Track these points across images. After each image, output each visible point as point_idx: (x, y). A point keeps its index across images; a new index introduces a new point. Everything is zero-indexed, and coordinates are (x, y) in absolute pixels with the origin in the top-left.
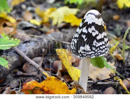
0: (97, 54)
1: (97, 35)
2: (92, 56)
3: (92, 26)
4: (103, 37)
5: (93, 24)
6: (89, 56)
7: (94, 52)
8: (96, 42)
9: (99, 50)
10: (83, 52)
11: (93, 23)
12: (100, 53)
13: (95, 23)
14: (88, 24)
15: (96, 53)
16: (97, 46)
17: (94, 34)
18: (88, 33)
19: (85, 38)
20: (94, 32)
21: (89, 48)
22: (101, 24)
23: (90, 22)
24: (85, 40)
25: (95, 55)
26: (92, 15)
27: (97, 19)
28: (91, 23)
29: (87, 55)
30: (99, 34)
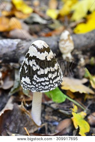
0: (39, 89)
1: (37, 70)
2: (32, 90)
3: (33, 60)
4: (46, 73)
5: (34, 57)
6: (30, 89)
8: (37, 77)
9: (40, 86)
10: (24, 83)
12: (41, 89)
13: (36, 57)
14: (30, 56)
15: (36, 87)
16: (38, 81)
17: (34, 69)
18: (29, 65)
19: (27, 70)
20: (35, 66)
21: (30, 81)
24: (26, 72)
25: (36, 90)
26: (34, 47)
27: (39, 53)
28: (32, 56)
29: (28, 87)
30: (41, 69)
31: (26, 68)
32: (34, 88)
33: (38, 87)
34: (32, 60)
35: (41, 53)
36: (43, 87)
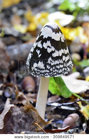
0: (53, 73)
1: (53, 52)
2: (46, 75)
3: (48, 41)
4: (60, 55)
5: (49, 39)
6: (43, 75)
7: (48, 71)
8: (51, 60)
9: (54, 70)
10: (36, 70)
11: (49, 37)
12: (55, 73)
13: (51, 37)
14: (44, 38)
15: (50, 72)
16: (52, 64)
17: (49, 51)
18: (43, 48)
19: (39, 54)
20: (50, 47)
22: (59, 40)
23: (45, 36)
24: (39, 56)
25: (50, 75)
26: (49, 28)
27: (54, 33)
28: (46, 38)
29: (41, 73)
30: (56, 50)
31: (38, 52)
32: (48, 73)
33: (52, 71)
34: (46, 42)
35: (56, 33)
36: (57, 71)
